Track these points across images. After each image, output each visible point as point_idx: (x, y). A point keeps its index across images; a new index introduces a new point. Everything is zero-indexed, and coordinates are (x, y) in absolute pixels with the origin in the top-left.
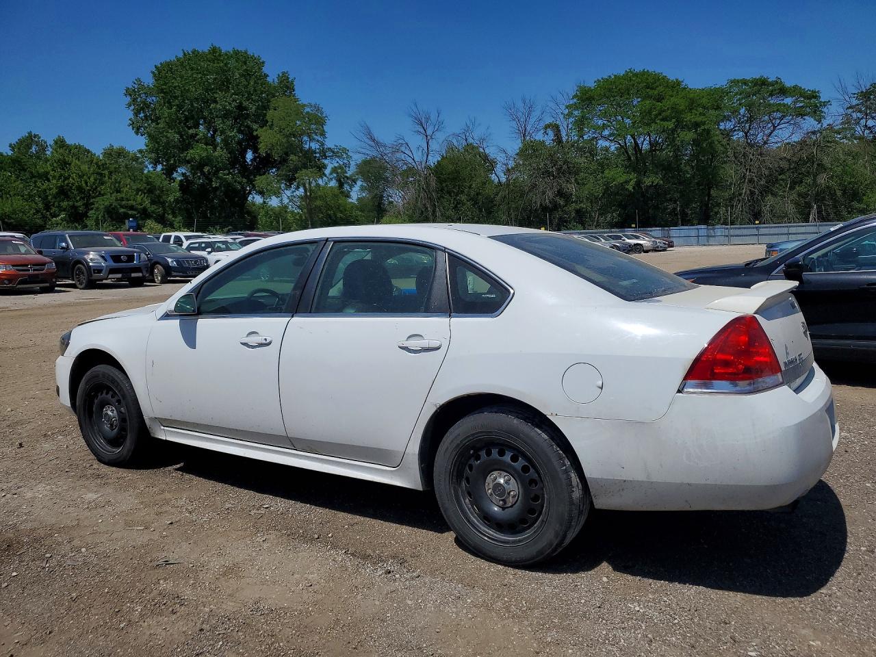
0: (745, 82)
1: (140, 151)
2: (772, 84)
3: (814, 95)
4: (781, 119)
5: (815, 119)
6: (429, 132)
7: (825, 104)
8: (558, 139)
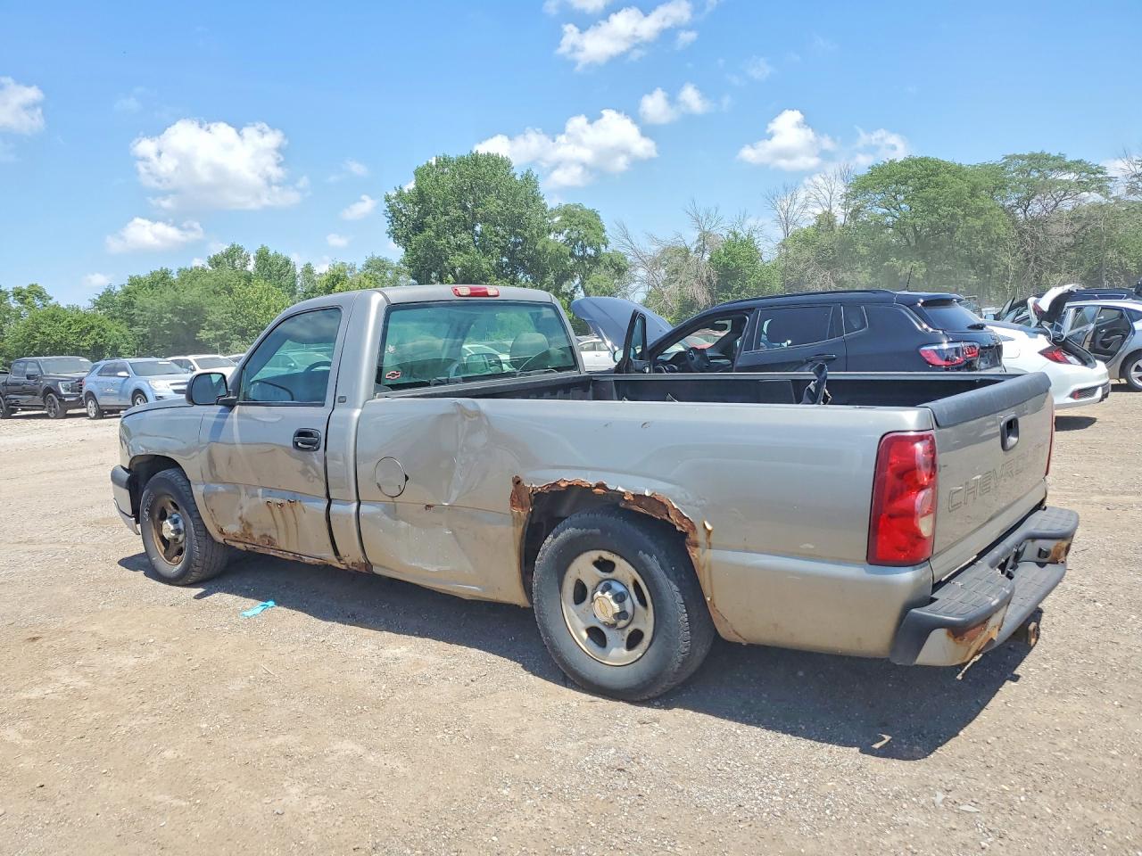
0: (1022, 157)
1: (402, 262)
3: (1099, 170)
4: (1064, 195)
5: (1102, 195)
6: (706, 229)
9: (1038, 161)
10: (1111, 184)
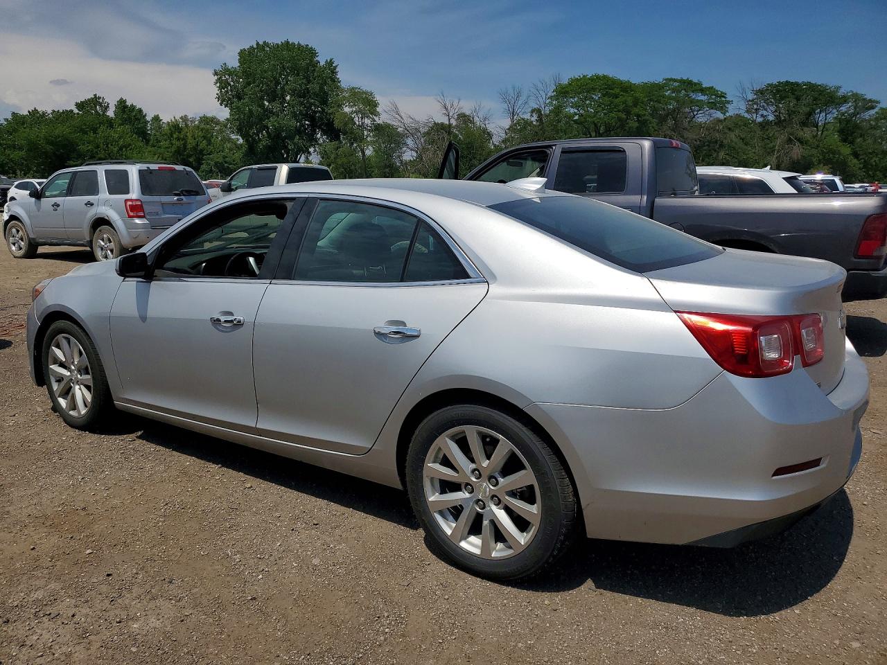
0: (675, 80)
1: (227, 119)
2: (696, 84)
3: (723, 95)
4: (698, 111)
5: (722, 113)
6: (451, 114)
7: (728, 102)
8: (540, 119)
9: (685, 84)
10: (728, 106)
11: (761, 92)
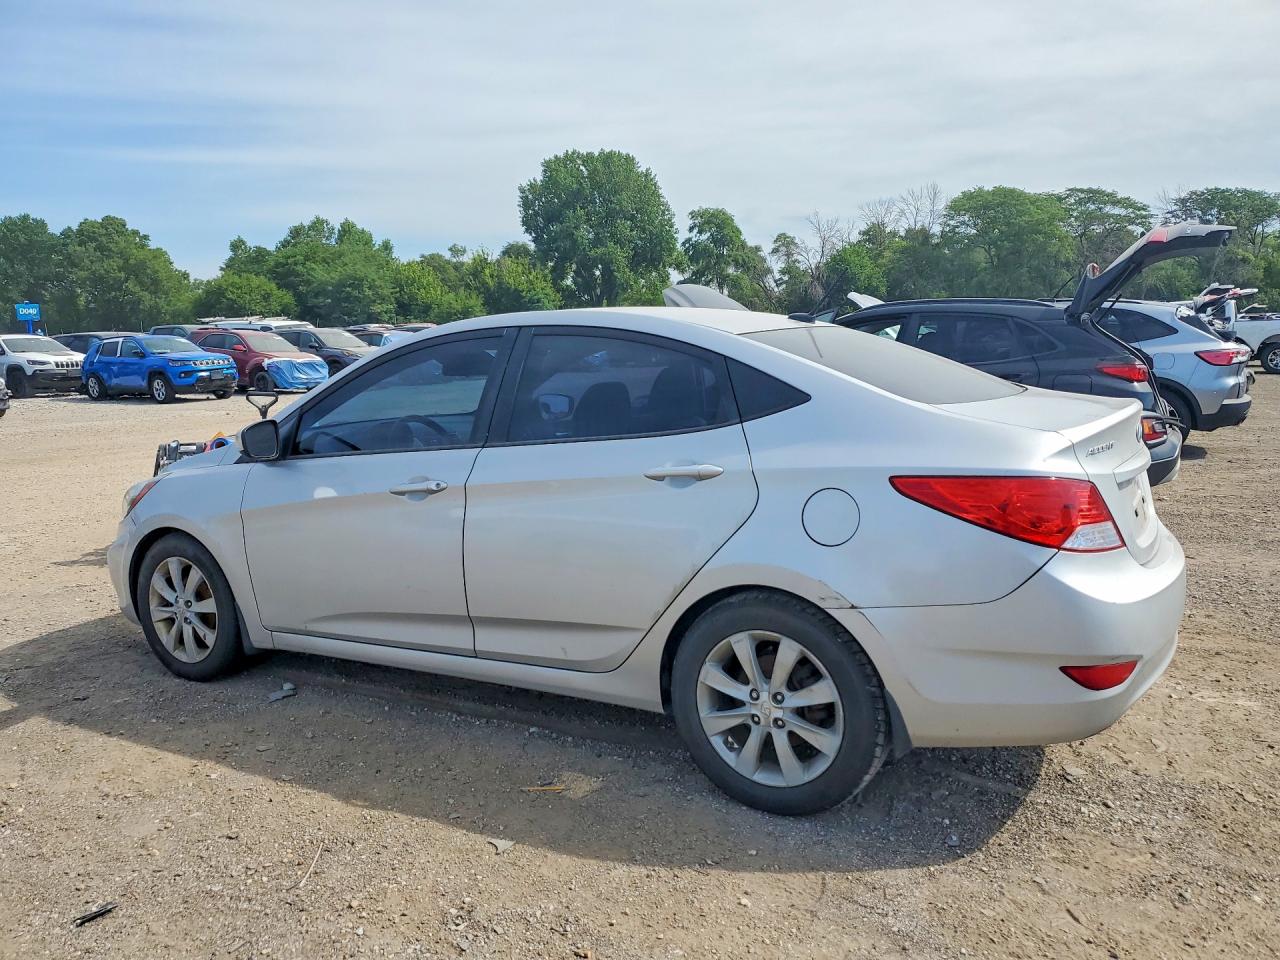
2: (1109, 195)
3: (1143, 208)
7: (1152, 216)
9: (1094, 195)
10: (1151, 220)
11: (1183, 201)
